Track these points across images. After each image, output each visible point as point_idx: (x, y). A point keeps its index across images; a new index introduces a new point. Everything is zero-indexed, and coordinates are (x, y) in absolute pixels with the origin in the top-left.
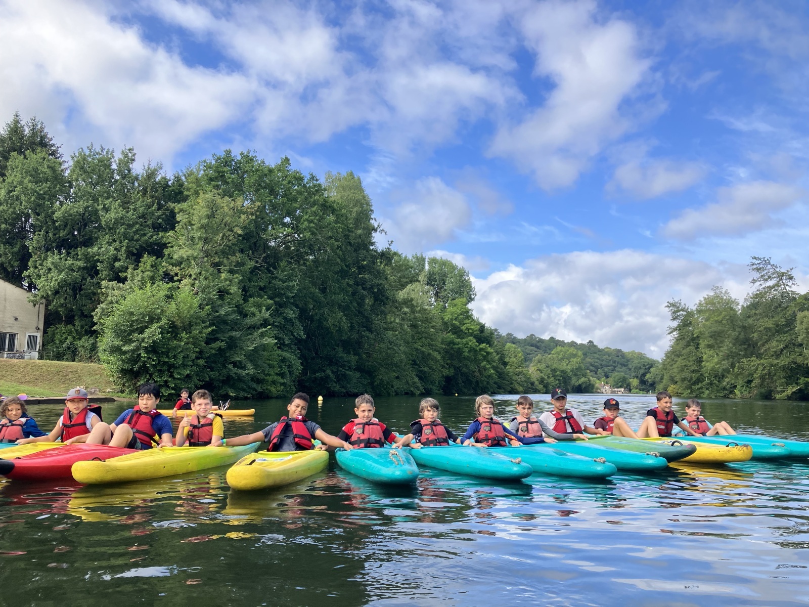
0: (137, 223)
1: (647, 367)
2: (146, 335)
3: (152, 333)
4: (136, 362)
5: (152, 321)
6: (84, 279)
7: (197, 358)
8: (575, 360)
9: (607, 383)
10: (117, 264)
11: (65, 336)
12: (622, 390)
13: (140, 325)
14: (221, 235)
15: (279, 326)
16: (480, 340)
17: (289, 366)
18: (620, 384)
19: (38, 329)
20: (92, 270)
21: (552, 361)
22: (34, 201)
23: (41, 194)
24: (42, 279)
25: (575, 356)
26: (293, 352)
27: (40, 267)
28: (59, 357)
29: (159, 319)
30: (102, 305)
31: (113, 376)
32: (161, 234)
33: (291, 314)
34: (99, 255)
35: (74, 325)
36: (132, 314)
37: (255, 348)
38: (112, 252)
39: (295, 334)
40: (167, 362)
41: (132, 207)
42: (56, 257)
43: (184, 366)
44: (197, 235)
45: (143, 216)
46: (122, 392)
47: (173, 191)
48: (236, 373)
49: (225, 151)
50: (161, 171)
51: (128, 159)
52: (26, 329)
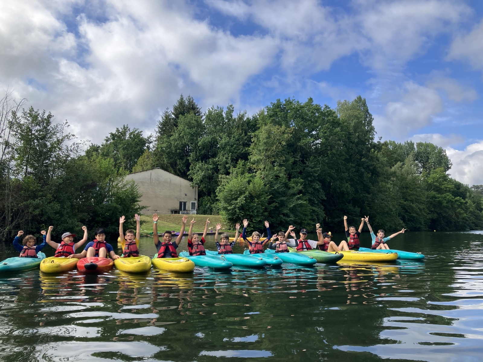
0: (235, 144)
2: (238, 201)
3: (241, 200)
4: (235, 214)
5: (241, 194)
6: (213, 174)
7: (264, 212)
10: (227, 166)
11: (207, 202)
13: (236, 196)
14: (275, 146)
15: (311, 193)
16: (455, 194)
17: (317, 215)
19: (195, 199)
20: (216, 170)
22: (190, 137)
23: (192, 134)
24: (195, 175)
26: (319, 207)
27: (194, 169)
28: (204, 213)
29: (245, 193)
30: (219, 187)
31: (225, 221)
32: (246, 149)
33: (318, 186)
34: (219, 162)
35: (211, 197)
36: (231, 191)
37: (294, 206)
38: (224, 159)
39: (320, 197)
40: (249, 214)
41: (232, 136)
42: (200, 164)
43: (258, 216)
44: (261, 148)
45: (238, 140)
46: (230, 229)
47: (252, 124)
48: (284, 220)
49: (277, 100)
50: (246, 115)
51: (230, 111)
52: (190, 199)
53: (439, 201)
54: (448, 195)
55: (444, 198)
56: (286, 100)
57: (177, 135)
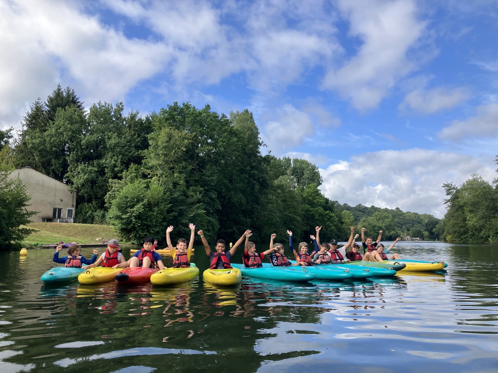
0: (126, 146)
1: (434, 224)
2: (135, 209)
3: (138, 208)
4: (130, 224)
5: (138, 202)
6: (97, 177)
7: (162, 222)
8: (387, 220)
9: (408, 234)
10: (116, 169)
11: (87, 209)
12: (418, 238)
13: (132, 204)
14: (174, 151)
15: (207, 203)
16: (326, 209)
17: (212, 226)
18: (417, 235)
19: (73, 206)
20: (101, 172)
21: (373, 221)
22: (71, 134)
23: (74, 131)
24: (75, 178)
25: (387, 217)
26: (214, 217)
27: (74, 171)
28: (84, 221)
29: (142, 200)
30: (109, 193)
31: (116, 232)
32: (140, 151)
33: (214, 195)
34: (106, 164)
35: (92, 203)
36: (127, 197)
37: (194, 215)
38: (113, 162)
39: (215, 207)
40: (146, 224)
41: (123, 137)
42: (83, 166)
43: (156, 226)
44: (161, 152)
45: (129, 141)
46: (122, 241)
47: (146, 126)
48: (184, 230)
49: (174, 103)
50: (138, 115)
51: (120, 109)
52: (67, 206)
53: (313, 214)
54: (320, 209)
55: (316, 211)
56: (184, 104)
57: (54, 130)
